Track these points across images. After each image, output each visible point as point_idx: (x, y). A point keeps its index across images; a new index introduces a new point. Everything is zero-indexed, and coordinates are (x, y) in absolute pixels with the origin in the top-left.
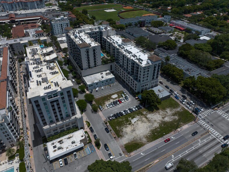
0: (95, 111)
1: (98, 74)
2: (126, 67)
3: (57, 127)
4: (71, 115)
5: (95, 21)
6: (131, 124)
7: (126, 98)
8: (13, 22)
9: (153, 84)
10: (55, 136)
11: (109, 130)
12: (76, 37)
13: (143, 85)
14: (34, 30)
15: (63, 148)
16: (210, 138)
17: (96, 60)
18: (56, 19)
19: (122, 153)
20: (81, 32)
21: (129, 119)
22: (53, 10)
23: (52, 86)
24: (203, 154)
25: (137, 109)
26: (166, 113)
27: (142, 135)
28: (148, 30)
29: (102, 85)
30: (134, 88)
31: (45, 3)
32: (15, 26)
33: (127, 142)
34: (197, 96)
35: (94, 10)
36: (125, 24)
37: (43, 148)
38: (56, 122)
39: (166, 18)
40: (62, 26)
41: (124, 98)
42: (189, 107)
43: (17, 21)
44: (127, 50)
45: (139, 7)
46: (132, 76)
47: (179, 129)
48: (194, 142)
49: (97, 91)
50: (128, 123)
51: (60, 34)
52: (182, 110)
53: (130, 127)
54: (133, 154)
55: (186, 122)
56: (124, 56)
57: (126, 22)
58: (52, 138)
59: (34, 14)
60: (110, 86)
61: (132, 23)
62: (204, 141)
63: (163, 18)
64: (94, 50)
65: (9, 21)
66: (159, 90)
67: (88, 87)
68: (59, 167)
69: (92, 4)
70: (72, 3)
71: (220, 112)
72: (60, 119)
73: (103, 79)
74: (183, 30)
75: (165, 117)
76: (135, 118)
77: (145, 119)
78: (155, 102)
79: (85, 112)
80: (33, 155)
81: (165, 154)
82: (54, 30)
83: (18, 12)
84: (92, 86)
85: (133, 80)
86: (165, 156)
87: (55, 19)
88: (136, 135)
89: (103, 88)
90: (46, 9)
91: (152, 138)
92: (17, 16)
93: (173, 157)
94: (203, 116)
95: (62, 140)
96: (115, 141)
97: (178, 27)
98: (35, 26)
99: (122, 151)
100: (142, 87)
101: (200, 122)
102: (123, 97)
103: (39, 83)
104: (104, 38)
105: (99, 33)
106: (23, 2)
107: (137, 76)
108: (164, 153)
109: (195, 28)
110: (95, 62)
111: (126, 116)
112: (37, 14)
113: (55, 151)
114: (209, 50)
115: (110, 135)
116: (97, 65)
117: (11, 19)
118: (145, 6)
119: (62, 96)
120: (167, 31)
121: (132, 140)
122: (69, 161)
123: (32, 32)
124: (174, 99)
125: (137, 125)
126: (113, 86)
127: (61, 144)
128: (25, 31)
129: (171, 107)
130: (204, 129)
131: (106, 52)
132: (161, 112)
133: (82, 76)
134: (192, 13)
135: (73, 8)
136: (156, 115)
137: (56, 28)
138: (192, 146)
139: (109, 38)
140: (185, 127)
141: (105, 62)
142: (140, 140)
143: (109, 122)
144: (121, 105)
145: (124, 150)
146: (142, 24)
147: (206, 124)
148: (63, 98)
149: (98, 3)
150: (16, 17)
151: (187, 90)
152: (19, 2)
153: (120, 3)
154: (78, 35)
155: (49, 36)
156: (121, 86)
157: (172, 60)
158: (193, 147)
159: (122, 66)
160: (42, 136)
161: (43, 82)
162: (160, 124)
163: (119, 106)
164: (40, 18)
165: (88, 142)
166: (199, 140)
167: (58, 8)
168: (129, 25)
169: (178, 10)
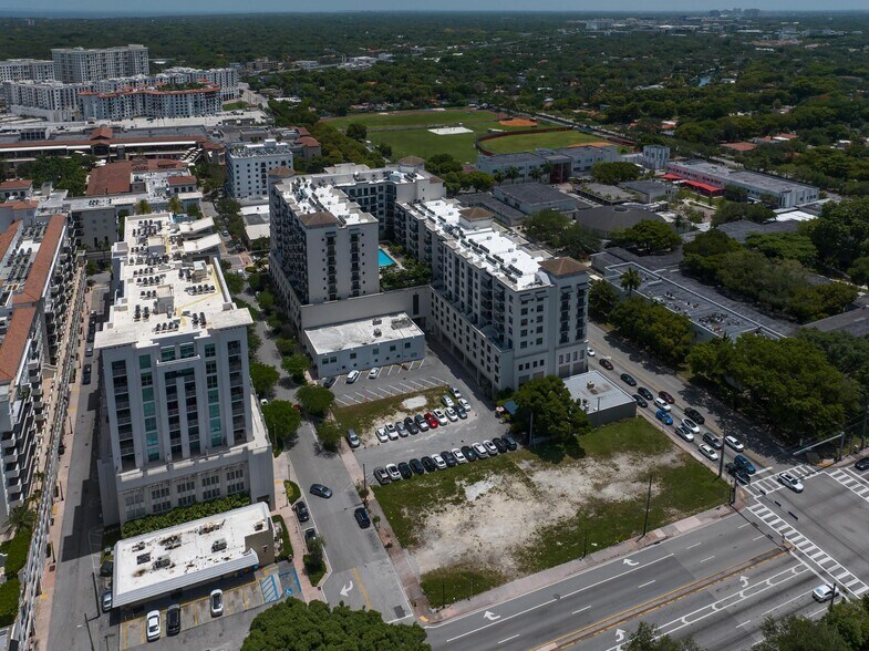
0: (329, 447)
1: (362, 323)
2: (465, 300)
3: (168, 482)
4: (231, 439)
5: (387, 161)
6: (462, 501)
7: (459, 409)
8: (102, 150)
9: (565, 364)
10: (155, 519)
11: (371, 517)
12: (301, 197)
13: (524, 361)
14: (165, 174)
15: (174, 566)
16: (790, 573)
17: (360, 274)
18: (249, 146)
19: (407, 605)
20: (322, 183)
21: (458, 483)
22: (246, 121)
23: (184, 324)
24: (753, 636)
25: (493, 447)
26: (612, 470)
27: (499, 544)
28: (578, 193)
29: (372, 363)
30: (491, 376)
31: (224, 103)
32: (102, 163)
33: (436, 567)
34: (751, 416)
35: (390, 127)
36: (495, 171)
37: (96, 567)
38: (169, 458)
39: (653, 155)
40: (264, 171)
41: (449, 409)
42: (712, 452)
43: (113, 150)
44: (473, 243)
45: (557, 120)
46: (486, 328)
47: (659, 533)
48: (719, 584)
49: (349, 382)
50: (450, 498)
51: (254, 195)
52: (680, 464)
53: (456, 511)
54: (451, 612)
55: (691, 505)
56: (459, 261)
57: (500, 165)
58: (142, 526)
59: (179, 132)
60: (404, 368)
61: (520, 168)
62: (765, 585)
63: (641, 155)
64: (354, 238)
65: (89, 147)
66: (590, 386)
67: (319, 364)
68: (143, 641)
69: (389, 109)
70: (318, 105)
71: (842, 475)
72: (186, 451)
73: (379, 340)
74: (717, 193)
75: (606, 485)
76: (482, 482)
77: (525, 487)
78: (562, 423)
79: (289, 449)
80: (52, 589)
81: (589, 623)
82: (236, 181)
83: (127, 124)
84: (334, 360)
85: (487, 343)
86: (589, 629)
87: (242, 148)
88: (477, 543)
89: (373, 371)
90: (220, 119)
91: (541, 558)
92: (117, 135)
93: (622, 637)
94: (769, 489)
95: (176, 537)
96: (388, 560)
97: (697, 184)
98: (173, 166)
99: (406, 599)
100: (521, 368)
101: (754, 510)
102: (447, 406)
103: (142, 314)
104: (400, 208)
105: (385, 189)
106: (149, 94)
107: (502, 327)
108: (585, 619)
109: (761, 183)
110: (355, 278)
111: (448, 473)
112: (186, 132)
113: (141, 573)
114: (802, 254)
115: (371, 536)
116: (361, 291)
117: (96, 142)
118: (580, 118)
119: (211, 359)
120: (652, 195)
121: (457, 559)
122: (186, 622)
123: (155, 181)
124: (651, 421)
125: (485, 508)
126: (416, 368)
127: (170, 548)
128: (133, 177)
129: (636, 451)
130: (769, 536)
131: (403, 252)
132: (592, 465)
133: (303, 326)
134: (756, 139)
135: (317, 120)
136: (569, 477)
137: (243, 175)
138: (710, 598)
139: (418, 206)
140: (688, 525)
141: (391, 282)
142: (491, 561)
143: (374, 489)
144: (432, 433)
145: (418, 594)
146: (558, 173)
147: (780, 519)
148: (211, 367)
149: (411, 108)
150: (113, 137)
151: (710, 394)
152: (136, 94)
153: (488, 108)
154: (309, 192)
155: (212, 201)
156: (446, 370)
157: (654, 285)
158: (713, 605)
159: (453, 297)
160: (106, 523)
161: (156, 313)
162: (581, 509)
163: (427, 438)
164: (194, 142)
165: (277, 554)
166: (743, 578)
167: (263, 118)
168: (509, 176)
169: (700, 130)
